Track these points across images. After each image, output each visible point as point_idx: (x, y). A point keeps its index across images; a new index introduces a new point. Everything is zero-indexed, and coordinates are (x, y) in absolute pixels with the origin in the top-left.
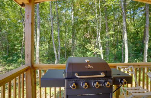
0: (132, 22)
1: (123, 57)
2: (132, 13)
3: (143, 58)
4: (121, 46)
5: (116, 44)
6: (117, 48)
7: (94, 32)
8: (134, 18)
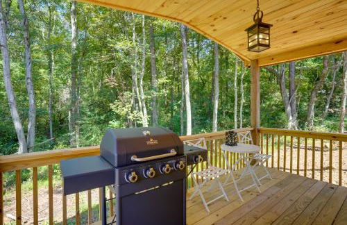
0: (196, 62)
1: (182, 127)
2: (196, 45)
3: (211, 127)
4: (179, 106)
5: (170, 102)
6: (172, 110)
7: (127, 75)
8: (198, 56)
